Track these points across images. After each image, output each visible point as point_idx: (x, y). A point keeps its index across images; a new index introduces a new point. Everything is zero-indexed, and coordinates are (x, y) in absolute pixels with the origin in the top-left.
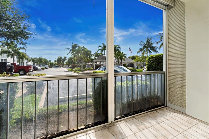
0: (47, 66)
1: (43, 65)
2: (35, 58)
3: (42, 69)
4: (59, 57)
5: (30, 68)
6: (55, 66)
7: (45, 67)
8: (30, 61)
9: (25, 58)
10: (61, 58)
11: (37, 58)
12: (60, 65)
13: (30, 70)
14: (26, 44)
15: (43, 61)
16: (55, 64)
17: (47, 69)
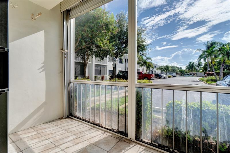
0: (174, 74)
1: (170, 73)
2: (162, 66)
3: (168, 77)
4: (190, 63)
5: (152, 76)
6: (187, 74)
7: (172, 75)
8: (157, 69)
9: (151, 67)
10: (193, 64)
11: (164, 66)
12: (194, 73)
13: (152, 77)
14: (146, 55)
15: (170, 69)
16: (186, 72)
17: (175, 77)
